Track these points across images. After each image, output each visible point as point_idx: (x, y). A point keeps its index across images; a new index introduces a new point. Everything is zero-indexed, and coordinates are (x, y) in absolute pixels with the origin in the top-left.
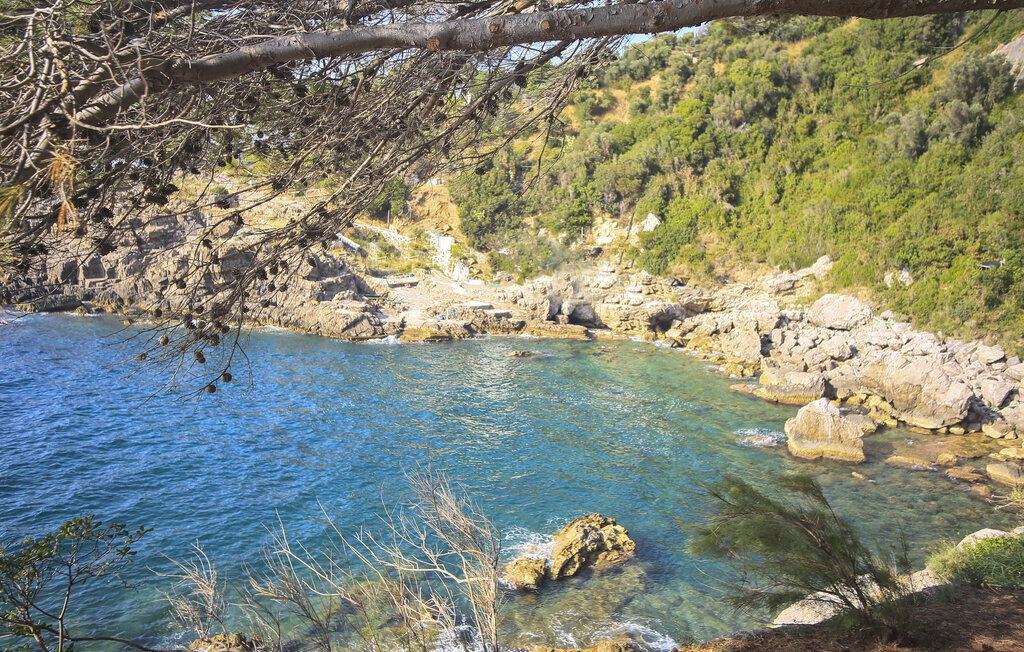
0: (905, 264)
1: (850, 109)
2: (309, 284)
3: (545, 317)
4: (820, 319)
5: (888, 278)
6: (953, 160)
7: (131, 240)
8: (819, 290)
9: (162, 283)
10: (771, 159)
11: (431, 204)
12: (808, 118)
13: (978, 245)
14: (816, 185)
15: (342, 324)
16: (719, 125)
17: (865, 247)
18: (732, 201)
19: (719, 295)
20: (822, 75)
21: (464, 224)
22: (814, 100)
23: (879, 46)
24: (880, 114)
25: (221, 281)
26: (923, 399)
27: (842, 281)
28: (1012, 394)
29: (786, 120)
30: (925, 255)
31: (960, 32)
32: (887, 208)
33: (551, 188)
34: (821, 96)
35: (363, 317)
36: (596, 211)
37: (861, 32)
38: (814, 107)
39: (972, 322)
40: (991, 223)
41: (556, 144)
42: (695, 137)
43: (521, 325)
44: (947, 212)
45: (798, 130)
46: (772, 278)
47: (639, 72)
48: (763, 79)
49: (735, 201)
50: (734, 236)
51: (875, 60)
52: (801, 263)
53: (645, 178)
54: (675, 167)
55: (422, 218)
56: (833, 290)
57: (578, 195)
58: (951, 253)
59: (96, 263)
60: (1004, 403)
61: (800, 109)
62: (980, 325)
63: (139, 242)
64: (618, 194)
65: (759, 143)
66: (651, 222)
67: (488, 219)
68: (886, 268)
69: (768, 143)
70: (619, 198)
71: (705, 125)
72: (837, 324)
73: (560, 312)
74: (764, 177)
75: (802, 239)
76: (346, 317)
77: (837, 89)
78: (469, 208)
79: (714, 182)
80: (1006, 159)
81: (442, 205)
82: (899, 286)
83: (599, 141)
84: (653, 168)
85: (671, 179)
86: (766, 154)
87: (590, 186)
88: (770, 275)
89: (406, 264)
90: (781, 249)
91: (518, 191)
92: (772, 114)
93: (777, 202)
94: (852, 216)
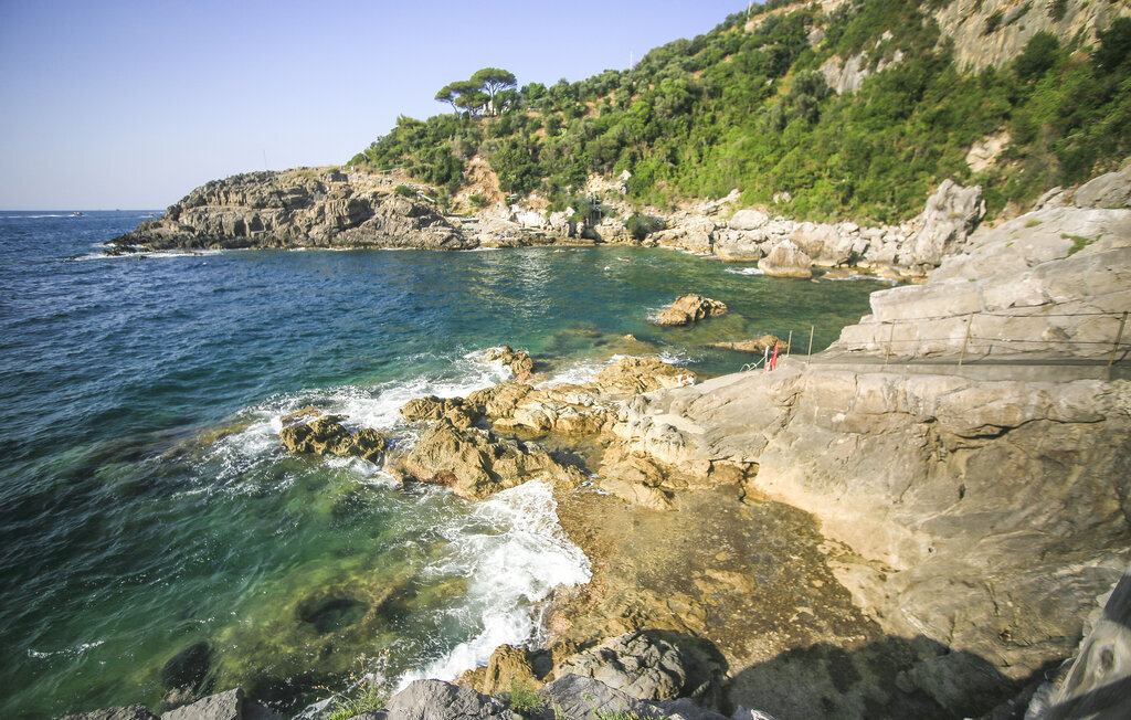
0: (786, 189)
1: (733, 109)
2: (410, 220)
3: (567, 235)
4: (738, 225)
5: (776, 198)
6: (804, 130)
7: (280, 204)
8: (733, 210)
9: (307, 226)
10: (693, 137)
11: (479, 174)
12: (709, 114)
13: (828, 173)
14: (722, 151)
15: (439, 241)
16: (660, 118)
17: (760, 181)
18: (673, 162)
19: (671, 218)
20: (715, 88)
21: (502, 184)
22: (713, 103)
23: (746, 72)
24: (751, 112)
25: (349, 222)
26: (825, 249)
27: (747, 202)
28: (867, 246)
29: (698, 115)
30: (797, 182)
31: (789, 66)
32: (770, 158)
33: (558, 158)
34: (716, 101)
35: (453, 236)
36: (589, 171)
37: (734, 64)
38: (712, 107)
39: (836, 212)
40: (835, 159)
41: (556, 134)
42: (645, 124)
43: (553, 240)
44: (808, 156)
45: (706, 120)
46: (703, 206)
47: (600, 91)
48: (681, 90)
49: (675, 162)
50: (676, 183)
51: (745, 80)
52: (721, 195)
53: (619, 149)
54: (637, 142)
55: (473, 183)
56: (742, 208)
57: (576, 161)
58: (814, 179)
59: (256, 220)
60: (865, 251)
61: (704, 109)
62: (839, 214)
63: (285, 205)
64: (602, 159)
65: (684, 128)
66: (626, 175)
67: (519, 180)
68: (775, 191)
69: (689, 128)
70: (603, 162)
71: (650, 117)
72: (749, 226)
73: (576, 232)
74: (691, 147)
75: (721, 180)
76: (442, 236)
77: (724, 98)
78: (505, 174)
79: (661, 150)
80: (840, 123)
81: (486, 174)
82: (782, 202)
83: (586, 127)
84: (622, 143)
85: (635, 149)
86: (689, 135)
87: (584, 154)
88: (703, 203)
89: (467, 211)
90: (709, 187)
91: (536, 161)
92: (689, 111)
93: (700, 161)
94: (749, 165)
